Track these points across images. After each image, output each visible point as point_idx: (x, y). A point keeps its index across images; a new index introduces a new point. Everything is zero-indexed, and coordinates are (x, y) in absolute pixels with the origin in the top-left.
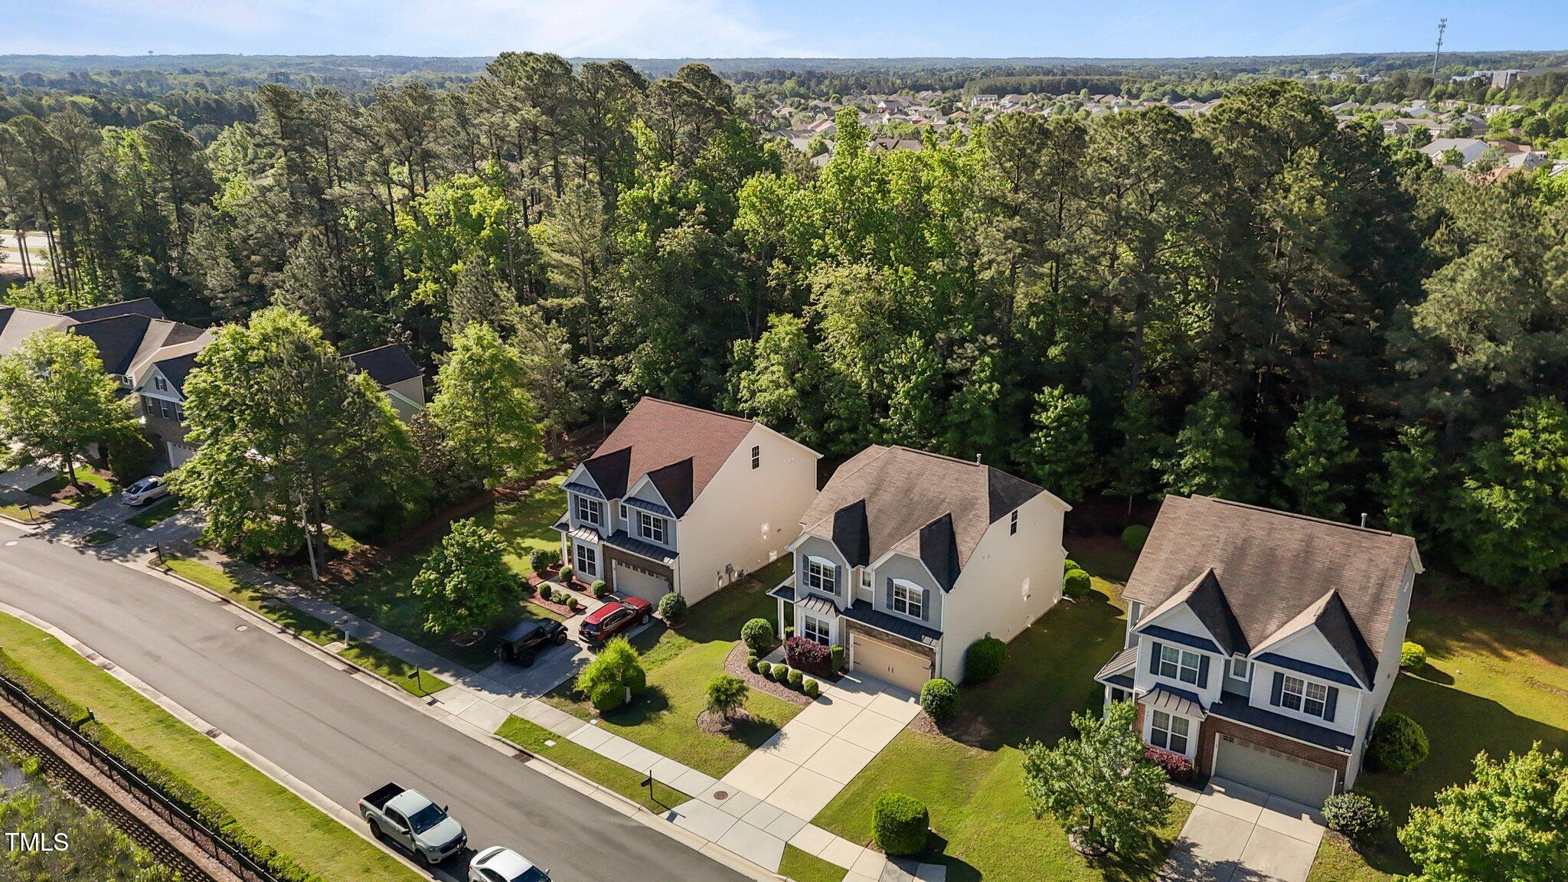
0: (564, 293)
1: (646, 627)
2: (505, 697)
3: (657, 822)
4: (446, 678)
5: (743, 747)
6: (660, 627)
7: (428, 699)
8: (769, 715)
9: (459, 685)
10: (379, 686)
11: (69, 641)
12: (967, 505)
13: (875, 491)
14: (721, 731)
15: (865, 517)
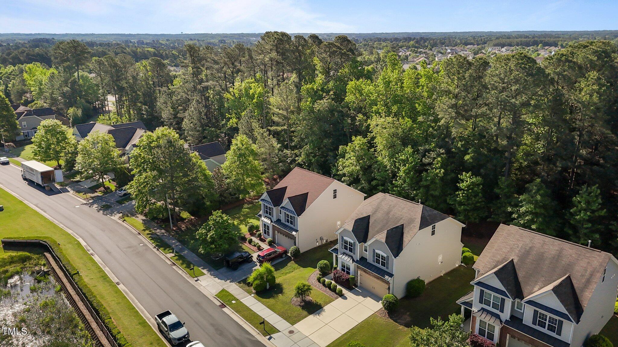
0: (278, 124)
1: (284, 259)
2: (223, 281)
3: (263, 339)
4: (205, 271)
5: (305, 313)
6: (289, 259)
7: (196, 279)
8: (320, 301)
9: (209, 275)
10: (180, 272)
11: (83, 243)
12: (411, 221)
13: (375, 212)
14: (300, 305)
15: (369, 222)
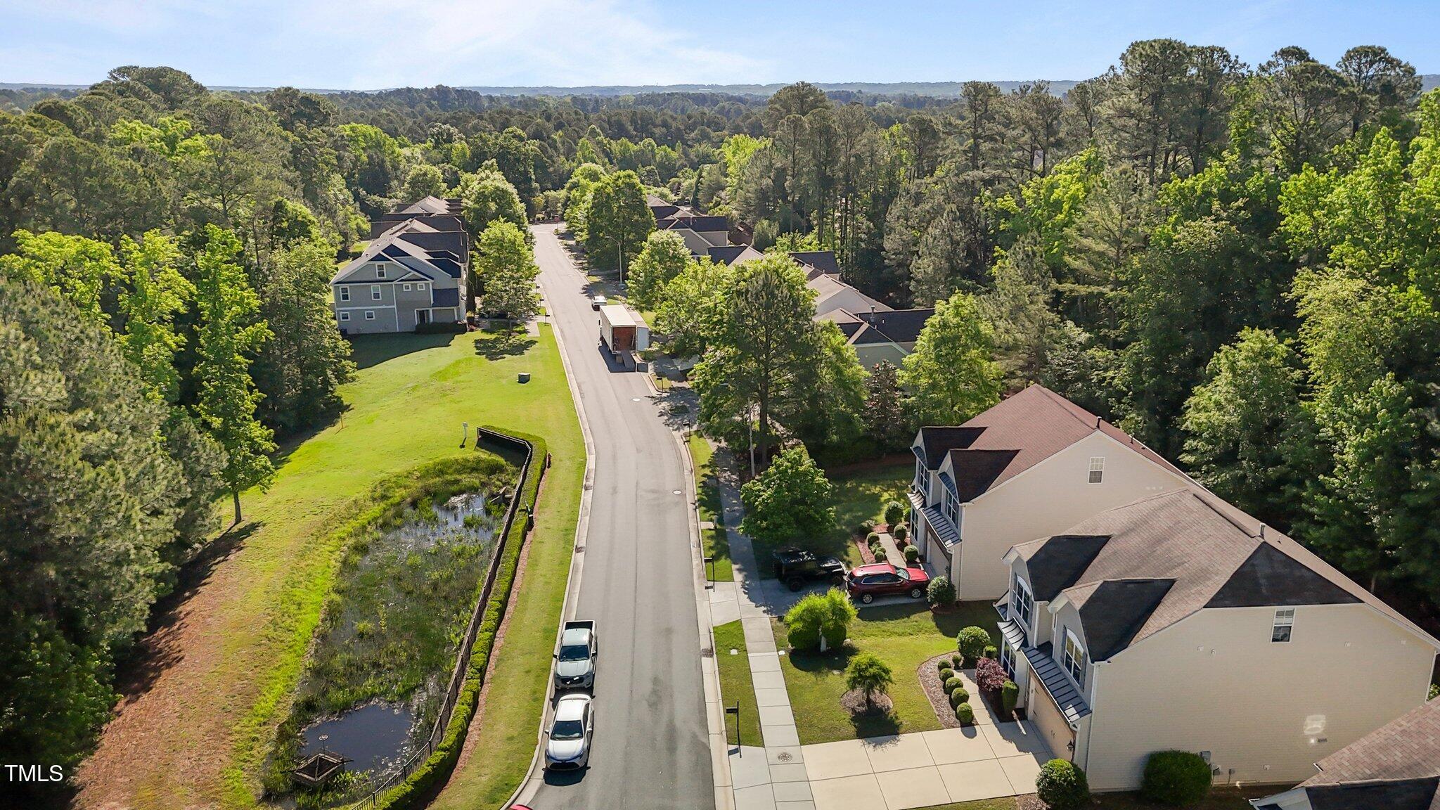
1: (912, 601)
2: (754, 604)
3: (719, 748)
5: (852, 730)
7: (710, 584)
8: (904, 718)
9: (739, 585)
10: (695, 562)
12: (1201, 576)
13: (1125, 533)
14: (853, 709)
15: (1096, 554)
